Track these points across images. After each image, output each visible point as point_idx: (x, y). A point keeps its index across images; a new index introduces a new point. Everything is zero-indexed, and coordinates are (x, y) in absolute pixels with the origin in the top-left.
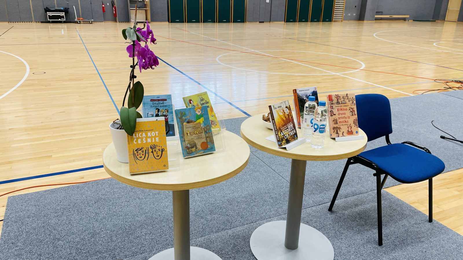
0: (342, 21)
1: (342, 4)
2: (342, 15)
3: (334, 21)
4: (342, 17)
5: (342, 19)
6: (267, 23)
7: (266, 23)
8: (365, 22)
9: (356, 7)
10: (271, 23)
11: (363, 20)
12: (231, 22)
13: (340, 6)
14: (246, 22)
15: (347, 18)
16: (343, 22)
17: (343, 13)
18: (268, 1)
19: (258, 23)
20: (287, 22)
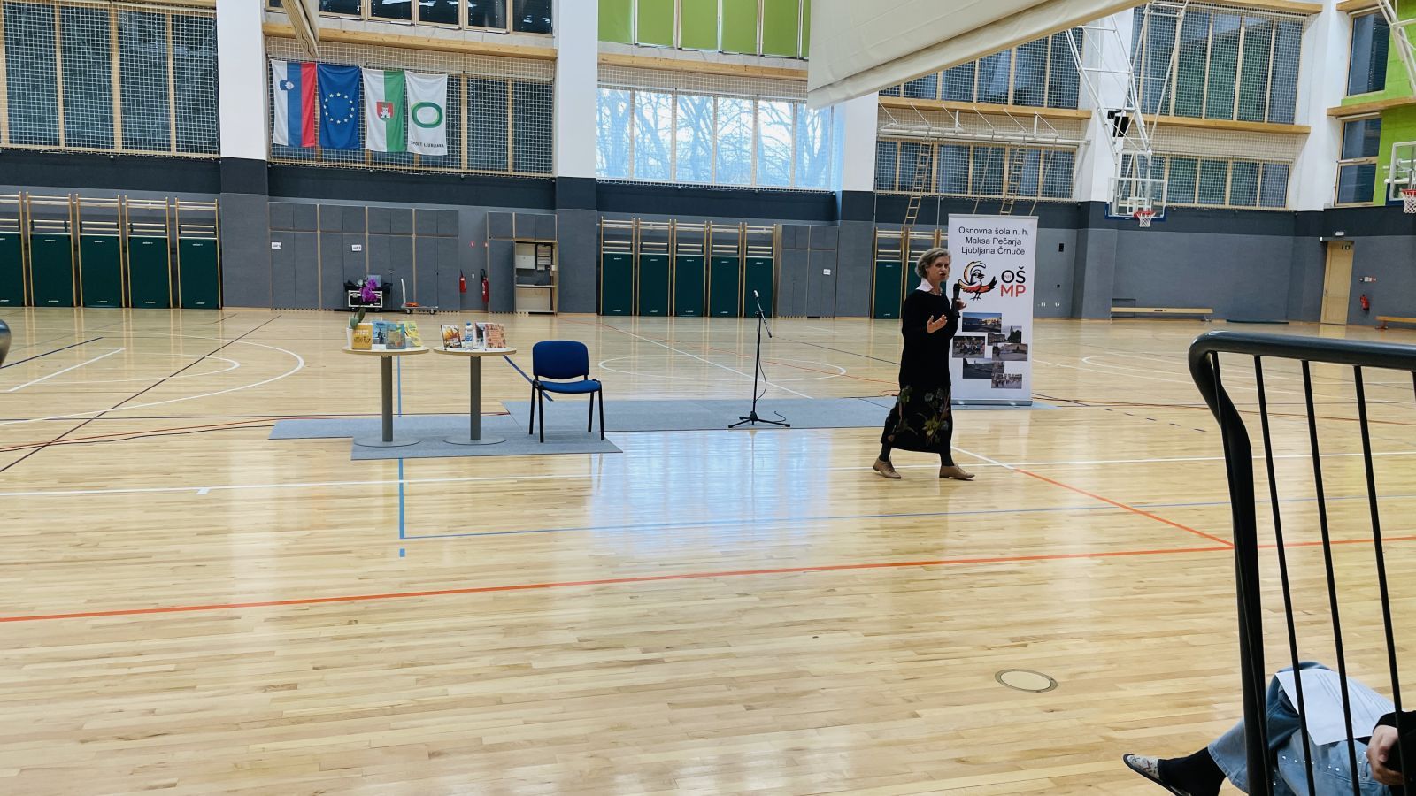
6: (828, 319)
7: (825, 319)
8: (1084, 321)
9: (1058, 286)
10: (837, 319)
12: (741, 316)
14: (777, 316)
18: (827, 272)
19: (805, 319)
20: (875, 318)
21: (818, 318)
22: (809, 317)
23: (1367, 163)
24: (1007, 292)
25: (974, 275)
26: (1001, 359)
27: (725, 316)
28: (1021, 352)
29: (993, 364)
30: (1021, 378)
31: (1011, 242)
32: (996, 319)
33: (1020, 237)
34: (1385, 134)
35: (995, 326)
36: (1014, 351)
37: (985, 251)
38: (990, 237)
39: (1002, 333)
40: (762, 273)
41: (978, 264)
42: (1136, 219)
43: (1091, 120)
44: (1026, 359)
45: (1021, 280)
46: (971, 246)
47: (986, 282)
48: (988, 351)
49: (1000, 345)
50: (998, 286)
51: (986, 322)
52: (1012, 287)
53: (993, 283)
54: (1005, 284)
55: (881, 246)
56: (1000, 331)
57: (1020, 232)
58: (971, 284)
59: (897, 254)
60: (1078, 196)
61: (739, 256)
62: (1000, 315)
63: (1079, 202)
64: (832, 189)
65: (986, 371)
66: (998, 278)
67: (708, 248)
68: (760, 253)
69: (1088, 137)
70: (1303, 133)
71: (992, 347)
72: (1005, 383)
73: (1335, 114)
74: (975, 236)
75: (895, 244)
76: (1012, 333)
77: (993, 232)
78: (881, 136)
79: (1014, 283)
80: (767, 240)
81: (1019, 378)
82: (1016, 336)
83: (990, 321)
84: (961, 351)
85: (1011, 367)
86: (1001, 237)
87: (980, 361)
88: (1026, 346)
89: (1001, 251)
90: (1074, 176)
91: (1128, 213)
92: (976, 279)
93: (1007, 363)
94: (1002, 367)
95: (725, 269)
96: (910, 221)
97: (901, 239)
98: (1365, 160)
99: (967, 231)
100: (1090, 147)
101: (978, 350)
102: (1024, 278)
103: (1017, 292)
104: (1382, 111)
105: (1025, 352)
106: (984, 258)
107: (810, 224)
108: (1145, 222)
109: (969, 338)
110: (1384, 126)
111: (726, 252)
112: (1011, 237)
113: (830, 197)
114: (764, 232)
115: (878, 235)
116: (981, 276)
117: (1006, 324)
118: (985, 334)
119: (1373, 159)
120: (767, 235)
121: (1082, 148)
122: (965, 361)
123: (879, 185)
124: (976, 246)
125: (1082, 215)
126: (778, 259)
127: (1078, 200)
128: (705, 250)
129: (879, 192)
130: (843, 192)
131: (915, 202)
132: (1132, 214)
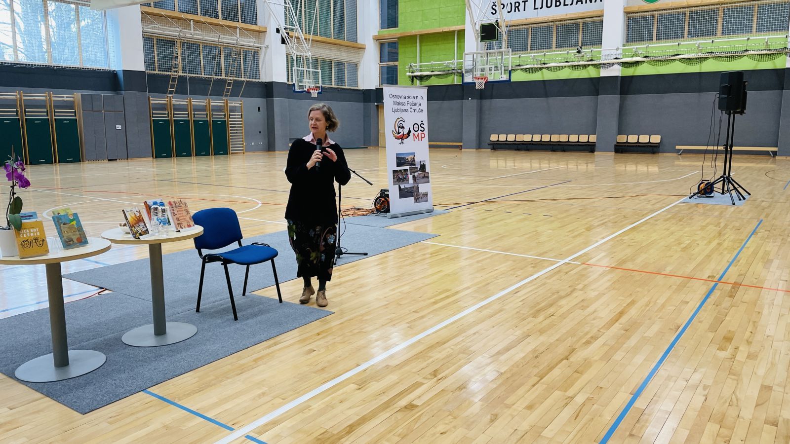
0: (243, 153)
1: (240, 130)
2: (243, 144)
3: (232, 153)
4: (243, 147)
5: (243, 150)
6: (123, 160)
7: (121, 161)
8: (277, 153)
9: (260, 132)
10: (129, 160)
11: (274, 151)
12: (55, 162)
13: (237, 133)
14: (83, 161)
15: (249, 149)
16: (245, 154)
17: (243, 141)
18: (119, 127)
19: (106, 161)
20: (156, 158)
21: (116, 160)
22: (109, 160)
23: (393, 65)
24: (416, 138)
25: (399, 127)
26: (417, 183)
27: (42, 163)
28: (426, 177)
29: (413, 187)
30: (427, 194)
31: (416, 104)
32: (412, 156)
33: (419, 101)
34: (401, 51)
35: (412, 161)
36: (423, 177)
37: (403, 111)
38: (405, 101)
39: (416, 166)
40: (68, 130)
41: (401, 119)
42: (308, 92)
43: (267, 33)
44: (428, 182)
45: (423, 129)
46: (396, 107)
47: (406, 132)
48: (410, 177)
49: (416, 174)
50: (411, 134)
51: (408, 159)
52: (419, 134)
53: (409, 132)
54: (415, 133)
55: (154, 109)
56: (415, 165)
57: (419, 97)
58: (399, 133)
59: (165, 114)
60: (264, 78)
61: (49, 117)
62: (413, 154)
63: (265, 82)
64: (113, 68)
65: (410, 192)
66: (412, 129)
67: (21, 112)
68: (65, 115)
69: (267, 43)
70: (362, 48)
71: (412, 176)
72: (420, 199)
73: (376, 39)
74: (398, 100)
75: (163, 107)
76: (421, 165)
77: (407, 97)
78: (144, 33)
79: (419, 132)
80: (70, 105)
81: (426, 195)
82: (423, 167)
83: (410, 157)
84: (397, 180)
85: (423, 188)
86: (411, 101)
87: (407, 186)
88: (428, 173)
89: (411, 110)
90: (260, 66)
91: (304, 89)
92: (401, 130)
93: (420, 185)
94: (418, 188)
95: (39, 129)
96: (171, 92)
97: (167, 104)
98: (392, 63)
99: (394, 97)
100: (268, 49)
101: (406, 178)
102: (424, 128)
103: (422, 138)
104: (398, 38)
105: (428, 177)
106: (404, 115)
107: (102, 94)
108: (314, 94)
109: (401, 171)
110: (400, 46)
111: (39, 114)
112: (415, 101)
113: (113, 75)
114: (65, 99)
115: (151, 102)
116: (403, 128)
117: (417, 160)
118: (408, 168)
119: (396, 63)
120: (67, 101)
121: (263, 49)
122: (400, 187)
123: (147, 68)
124: (399, 107)
125: (268, 90)
126: (80, 118)
127: (265, 81)
128: (19, 113)
129: (149, 72)
130: (124, 71)
131: (174, 79)
132: (306, 89)
